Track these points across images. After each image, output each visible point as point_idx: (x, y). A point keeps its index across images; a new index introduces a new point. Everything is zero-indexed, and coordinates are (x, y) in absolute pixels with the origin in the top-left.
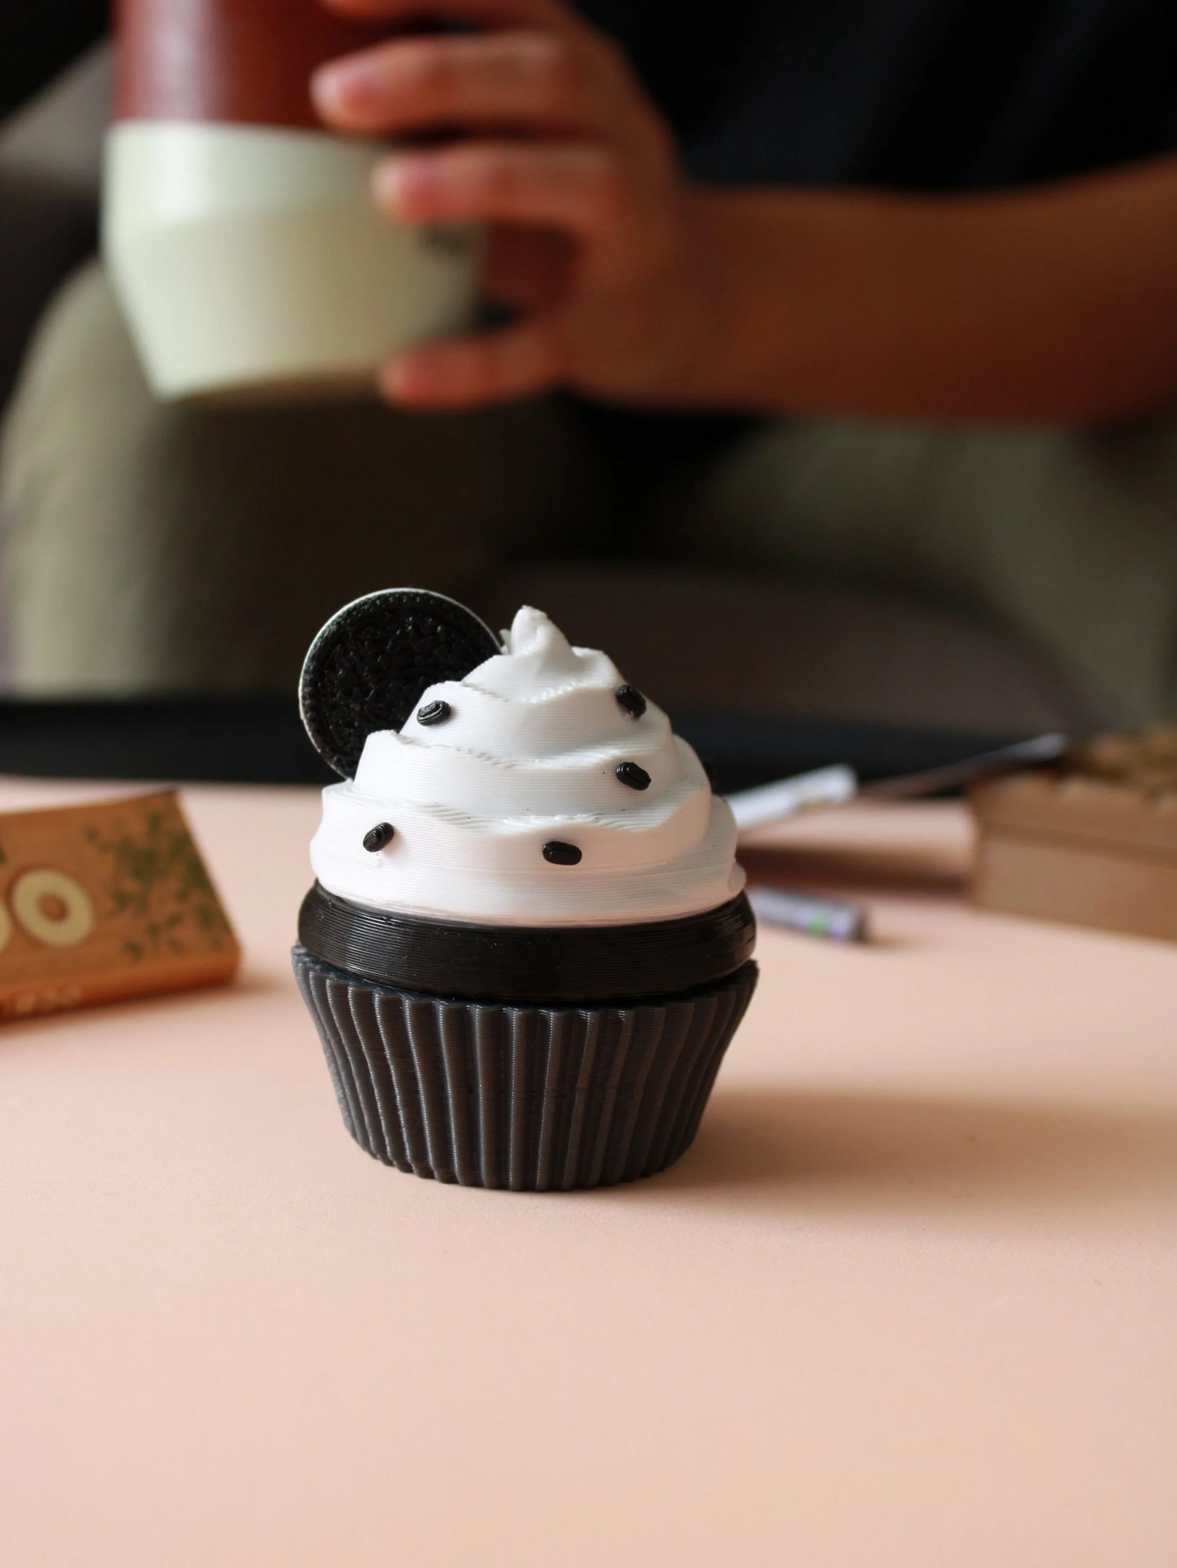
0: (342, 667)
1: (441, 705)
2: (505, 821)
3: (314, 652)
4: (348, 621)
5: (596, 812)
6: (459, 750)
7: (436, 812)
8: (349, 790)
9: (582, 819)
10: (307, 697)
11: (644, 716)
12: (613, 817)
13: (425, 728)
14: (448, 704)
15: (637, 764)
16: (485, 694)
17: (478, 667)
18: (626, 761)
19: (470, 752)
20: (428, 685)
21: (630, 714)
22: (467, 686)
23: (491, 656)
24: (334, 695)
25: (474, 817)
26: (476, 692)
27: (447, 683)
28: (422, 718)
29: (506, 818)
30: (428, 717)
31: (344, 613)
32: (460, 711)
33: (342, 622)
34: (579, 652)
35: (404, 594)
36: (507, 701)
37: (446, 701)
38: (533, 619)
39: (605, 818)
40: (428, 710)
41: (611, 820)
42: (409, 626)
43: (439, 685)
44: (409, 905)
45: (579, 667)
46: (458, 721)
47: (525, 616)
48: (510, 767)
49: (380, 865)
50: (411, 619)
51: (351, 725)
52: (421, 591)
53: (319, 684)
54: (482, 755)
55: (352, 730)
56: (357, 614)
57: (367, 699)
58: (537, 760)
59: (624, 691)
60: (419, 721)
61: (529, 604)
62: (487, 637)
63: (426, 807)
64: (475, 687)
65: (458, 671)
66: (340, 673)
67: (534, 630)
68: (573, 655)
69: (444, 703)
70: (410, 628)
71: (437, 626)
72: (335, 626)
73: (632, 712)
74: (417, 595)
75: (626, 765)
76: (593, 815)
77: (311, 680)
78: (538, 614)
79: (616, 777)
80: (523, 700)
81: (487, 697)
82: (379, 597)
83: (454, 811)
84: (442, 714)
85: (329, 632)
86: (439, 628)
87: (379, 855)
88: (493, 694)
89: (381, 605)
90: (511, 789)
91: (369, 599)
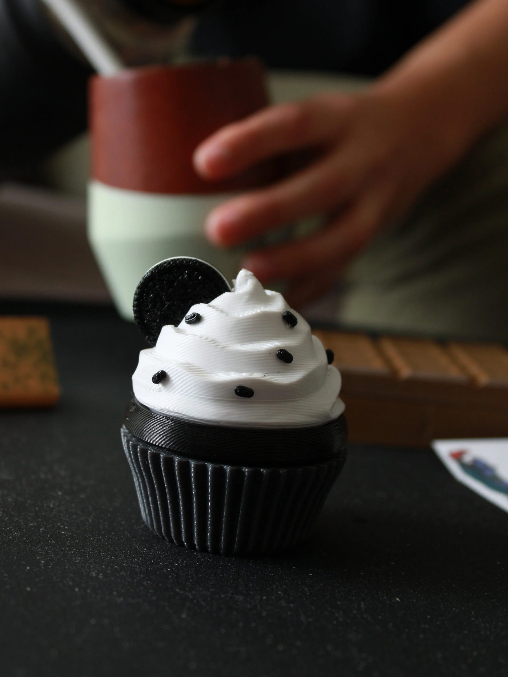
0: (152, 293)
1: (196, 315)
2: (220, 374)
3: (140, 285)
4: (156, 271)
5: (265, 373)
6: (201, 338)
7: (187, 367)
8: (151, 353)
9: (257, 375)
10: (135, 306)
11: (297, 327)
12: (273, 376)
13: (189, 325)
14: (199, 315)
15: (287, 350)
16: (218, 311)
17: (218, 297)
18: (281, 349)
19: (207, 339)
20: (193, 304)
21: (289, 325)
22: (210, 306)
23: (224, 292)
24: (148, 306)
25: (206, 371)
26: (214, 310)
27: (201, 304)
28: (187, 321)
29: (221, 372)
30: (189, 320)
31: (155, 267)
32: (205, 319)
33: (154, 271)
34: (269, 292)
35: (185, 259)
36: (227, 315)
37: (199, 313)
38: (246, 276)
39: (269, 376)
40: (189, 317)
41: (272, 377)
42: (186, 275)
43: (197, 305)
44: (171, 411)
45: (267, 300)
46: (204, 323)
47: (243, 273)
48: (223, 348)
49: (160, 391)
50: (187, 272)
51: (155, 321)
52: (193, 258)
53: (141, 300)
54: (212, 340)
55: (155, 324)
56: (161, 268)
57: (163, 309)
58: (239, 345)
59: (286, 314)
60: (186, 322)
61: (245, 268)
62: (223, 282)
63: (182, 364)
64: (213, 307)
65: (207, 299)
66: (151, 295)
67: (247, 280)
68: (265, 294)
69: (197, 314)
70: (186, 276)
71: (199, 277)
72: (150, 273)
73: (290, 324)
74: (191, 260)
75: (281, 350)
76: (263, 374)
77: (137, 298)
78: (250, 273)
79: (276, 356)
80: (236, 315)
81: (218, 312)
82: (172, 260)
83: (196, 367)
84: (197, 319)
85: (147, 275)
86: (200, 278)
87: (160, 385)
88: (222, 311)
89: (173, 264)
90: (224, 358)
91: (168, 261)
